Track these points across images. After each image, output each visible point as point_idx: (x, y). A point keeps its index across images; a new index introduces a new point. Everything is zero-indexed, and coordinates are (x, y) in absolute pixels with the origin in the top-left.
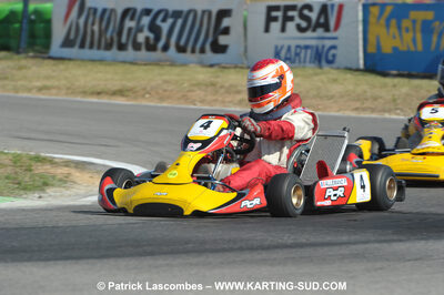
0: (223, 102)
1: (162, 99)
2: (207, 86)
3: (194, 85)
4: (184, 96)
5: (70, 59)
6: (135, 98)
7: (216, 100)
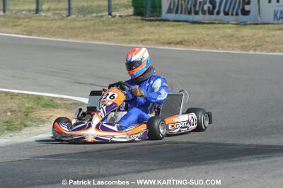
0: (233, 47)
1: (202, 46)
2: (228, 37)
3: (222, 37)
4: (214, 44)
5: (168, 21)
6: (188, 46)
7: (229, 47)
